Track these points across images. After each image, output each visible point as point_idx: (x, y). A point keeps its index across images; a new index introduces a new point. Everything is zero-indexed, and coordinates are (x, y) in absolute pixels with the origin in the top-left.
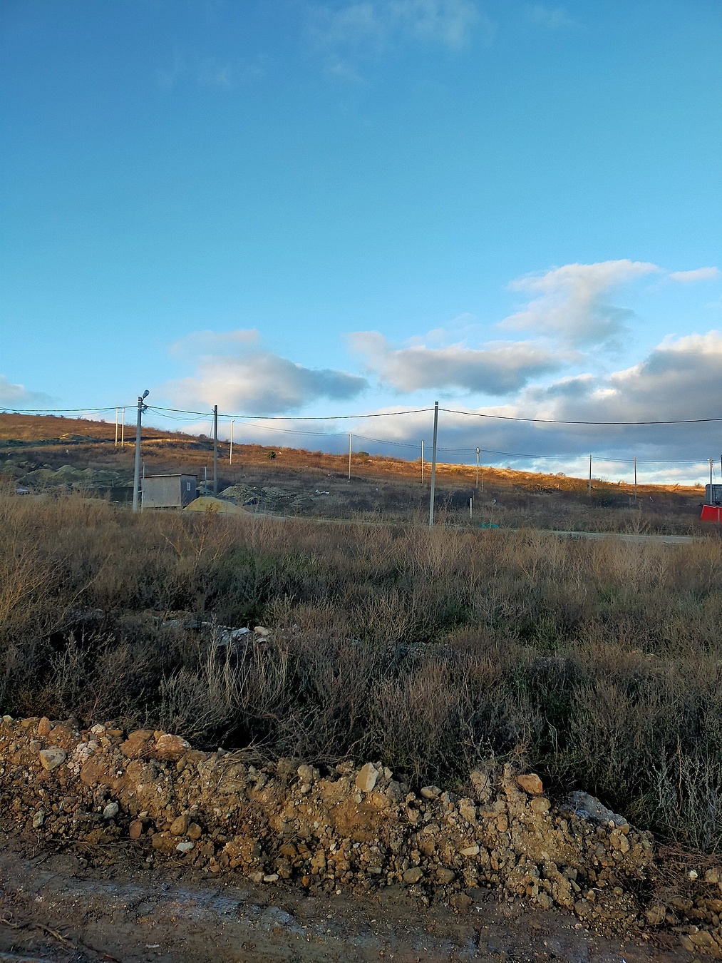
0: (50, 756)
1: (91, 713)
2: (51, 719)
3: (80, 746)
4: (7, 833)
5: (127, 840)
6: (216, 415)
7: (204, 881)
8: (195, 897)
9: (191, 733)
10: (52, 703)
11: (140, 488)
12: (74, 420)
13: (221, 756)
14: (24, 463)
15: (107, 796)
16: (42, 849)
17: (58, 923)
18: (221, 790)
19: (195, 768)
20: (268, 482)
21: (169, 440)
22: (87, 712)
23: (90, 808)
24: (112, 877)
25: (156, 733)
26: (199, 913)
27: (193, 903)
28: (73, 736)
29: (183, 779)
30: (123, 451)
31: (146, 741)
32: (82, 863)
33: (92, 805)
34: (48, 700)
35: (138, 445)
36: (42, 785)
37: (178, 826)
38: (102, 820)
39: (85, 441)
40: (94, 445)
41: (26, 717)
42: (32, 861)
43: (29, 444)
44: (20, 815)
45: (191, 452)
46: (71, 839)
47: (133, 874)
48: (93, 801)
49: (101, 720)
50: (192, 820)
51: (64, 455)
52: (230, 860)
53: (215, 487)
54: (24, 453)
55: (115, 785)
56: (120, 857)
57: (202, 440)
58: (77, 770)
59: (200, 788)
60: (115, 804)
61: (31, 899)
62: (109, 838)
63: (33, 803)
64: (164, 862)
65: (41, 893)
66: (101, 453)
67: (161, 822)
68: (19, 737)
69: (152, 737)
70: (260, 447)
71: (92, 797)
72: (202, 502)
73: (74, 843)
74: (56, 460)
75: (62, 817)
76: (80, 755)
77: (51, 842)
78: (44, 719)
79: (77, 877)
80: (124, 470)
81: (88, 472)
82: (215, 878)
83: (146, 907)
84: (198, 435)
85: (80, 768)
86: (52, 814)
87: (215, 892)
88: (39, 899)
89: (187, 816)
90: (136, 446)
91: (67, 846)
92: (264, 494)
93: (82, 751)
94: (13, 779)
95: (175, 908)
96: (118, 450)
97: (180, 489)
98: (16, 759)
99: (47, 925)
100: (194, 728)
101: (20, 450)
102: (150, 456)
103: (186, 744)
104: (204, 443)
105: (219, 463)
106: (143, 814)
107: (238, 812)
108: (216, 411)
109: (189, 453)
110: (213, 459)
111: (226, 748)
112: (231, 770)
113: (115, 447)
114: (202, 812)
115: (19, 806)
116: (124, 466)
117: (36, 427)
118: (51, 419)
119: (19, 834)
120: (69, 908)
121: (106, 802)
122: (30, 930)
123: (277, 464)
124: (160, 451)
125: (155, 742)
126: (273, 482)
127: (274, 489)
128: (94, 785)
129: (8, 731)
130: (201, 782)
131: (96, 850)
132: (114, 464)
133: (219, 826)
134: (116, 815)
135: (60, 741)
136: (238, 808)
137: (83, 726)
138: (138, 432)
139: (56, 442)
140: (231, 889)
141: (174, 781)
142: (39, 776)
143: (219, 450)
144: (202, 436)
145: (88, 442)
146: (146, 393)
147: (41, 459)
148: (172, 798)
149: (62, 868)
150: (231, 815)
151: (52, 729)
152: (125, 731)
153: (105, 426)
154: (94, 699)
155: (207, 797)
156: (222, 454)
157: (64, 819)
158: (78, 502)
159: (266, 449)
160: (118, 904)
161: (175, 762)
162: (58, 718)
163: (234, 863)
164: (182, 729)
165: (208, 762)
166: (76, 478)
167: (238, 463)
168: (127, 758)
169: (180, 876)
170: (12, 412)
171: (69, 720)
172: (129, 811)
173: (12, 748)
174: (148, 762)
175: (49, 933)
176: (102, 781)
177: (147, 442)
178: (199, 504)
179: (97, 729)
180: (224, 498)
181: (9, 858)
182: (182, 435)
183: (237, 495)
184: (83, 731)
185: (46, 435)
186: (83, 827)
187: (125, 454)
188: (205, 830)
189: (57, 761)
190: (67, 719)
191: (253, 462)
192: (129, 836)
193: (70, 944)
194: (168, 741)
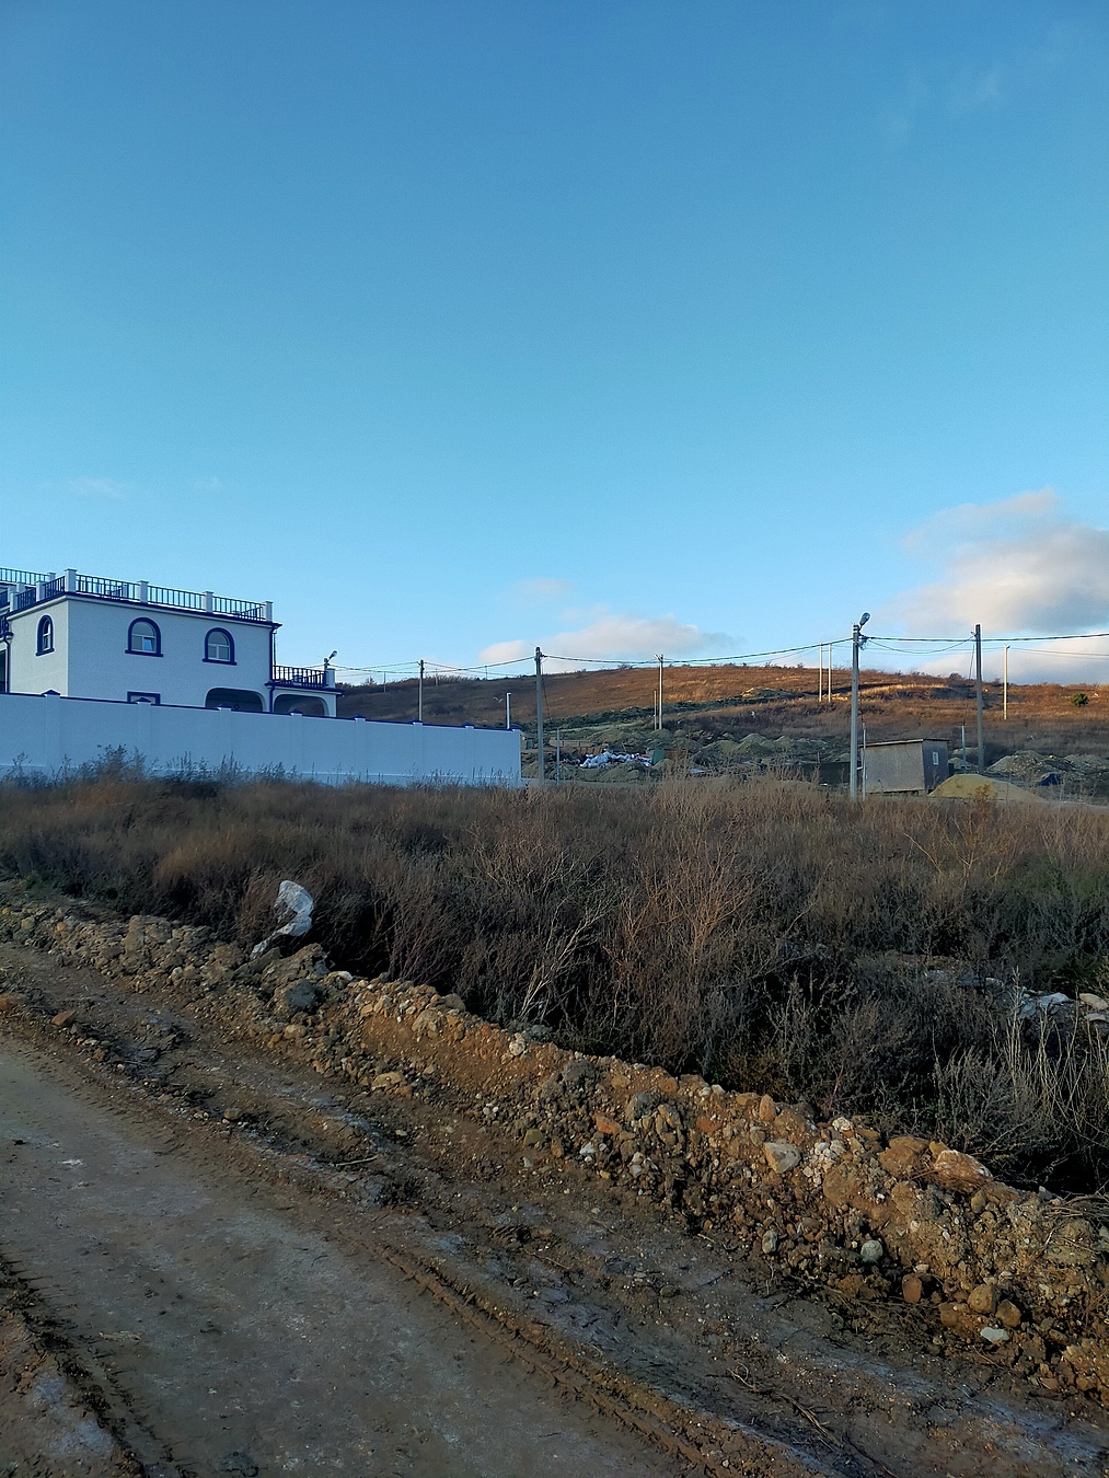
0: (778, 1154)
1: (830, 1099)
2: (776, 1098)
3: (819, 1145)
4: (729, 1252)
5: (900, 1302)
6: (978, 641)
7: (1034, 1399)
8: (1021, 1420)
9: (991, 1155)
10: (775, 1076)
11: (859, 764)
12: (760, 669)
13: (1046, 1200)
14: (698, 733)
15: (865, 1229)
16: (778, 1287)
17: (812, 1401)
18: (1051, 1256)
19: (1002, 1212)
20: (1075, 746)
21: (899, 687)
22: (823, 1096)
23: (840, 1242)
24: (883, 1354)
25: (932, 1146)
26: (1032, 1449)
27: (1017, 1428)
28: (807, 1129)
29: (984, 1226)
30: (830, 709)
31: (917, 1154)
32: (837, 1321)
33: (843, 1237)
34: (768, 1071)
35: (854, 697)
36: (771, 1194)
37: (980, 1297)
38: (860, 1263)
39: (776, 697)
40: (789, 702)
41: (741, 1091)
42: (768, 1300)
43: (704, 706)
44: (744, 1230)
45: (937, 703)
46: (817, 1281)
47: (915, 1356)
48: (844, 1232)
49: (847, 1112)
50: (1003, 1296)
51: (749, 719)
52: (1077, 1376)
53: (981, 758)
54: (697, 720)
55: (876, 1213)
56: (891, 1326)
57: (954, 683)
58: (817, 1181)
59: (1013, 1246)
60: (877, 1243)
61: (770, 1356)
62: (873, 1294)
63: (760, 1216)
64: (963, 1350)
65: (784, 1349)
66: (800, 714)
67: (951, 1286)
68: (734, 1118)
69: (926, 1150)
70: (1058, 687)
71: (843, 1224)
72: (959, 783)
73: (823, 1289)
74: (739, 727)
75: (801, 1247)
76: (821, 1159)
77: (788, 1278)
78: (766, 1098)
79: (831, 1340)
80: (833, 737)
81: (783, 741)
82: (1051, 1398)
83: (942, 1415)
84: (948, 676)
85: (822, 1179)
86: (787, 1238)
87: (1055, 1422)
88: (783, 1359)
89: (994, 1287)
90: (852, 700)
91: (812, 1290)
92: (1068, 766)
93: (822, 1153)
94: (731, 1178)
95: (990, 1430)
96: (823, 708)
97: (922, 763)
98: (733, 1149)
99: (797, 1400)
100: (994, 1147)
101: (692, 715)
102: (871, 714)
103: (983, 1170)
104: (957, 688)
105: (984, 718)
106: (921, 1267)
107: (1083, 1299)
108: (978, 634)
109: (933, 704)
110: (975, 713)
111: (1055, 1188)
112: (1068, 1227)
113: (819, 704)
114: (1019, 1285)
115: (742, 1217)
116: (834, 731)
117: (712, 682)
118: (731, 669)
119: (745, 1257)
120: (826, 1384)
121: (863, 1236)
122: (773, 1401)
123: (1091, 715)
124: (887, 705)
125: (933, 1160)
126: (1086, 745)
127: (1089, 757)
128: (845, 1207)
129: (720, 1108)
130: (1013, 1236)
131: (855, 1307)
132: (818, 729)
133: (1050, 1314)
134: (881, 1259)
135: (790, 1133)
136: (1082, 1293)
137: (821, 1118)
138: (854, 678)
139: (738, 701)
140: (1083, 1425)
141: (968, 1225)
142: (766, 1179)
143: (985, 697)
144: (953, 676)
145: (780, 699)
146: (865, 618)
147: (719, 726)
148: (967, 1252)
149: (809, 1322)
150: (1072, 1302)
151: (778, 1114)
152: (883, 1134)
153: (803, 674)
154: (833, 1078)
155: (1026, 1263)
156: (990, 703)
157: (806, 1250)
158: (774, 787)
159: (1068, 690)
160: (899, 1398)
161: (968, 1196)
162: (784, 1100)
163: (1083, 1382)
164: (976, 1145)
165: (1025, 1206)
166: (768, 752)
167: (1018, 717)
168: (890, 1176)
169: (991, 1380)
170: (680, 665)
171: (801, 1105)
172: (899, 1257)
173: (727, 1132)
174: (924, 1188)
175: (800, 1411)
176: (855, 1203)
177: (864, 692)
178: (953, 785)
179: (841, 1124)
180: (998, 775)
181: (736, 1289)
182: (920, 677)
183: (1018, 769)
184: (820, 1124)
185: (724, 693)
186: (833, 1267)
187: (834, 713)
188: (1026, 1316)
189: (790, 1161)
190: (795, 1102)
191: (1047, 713)
192: (902, 1296)
193: (831, 1437)
194: (953, 1162)
